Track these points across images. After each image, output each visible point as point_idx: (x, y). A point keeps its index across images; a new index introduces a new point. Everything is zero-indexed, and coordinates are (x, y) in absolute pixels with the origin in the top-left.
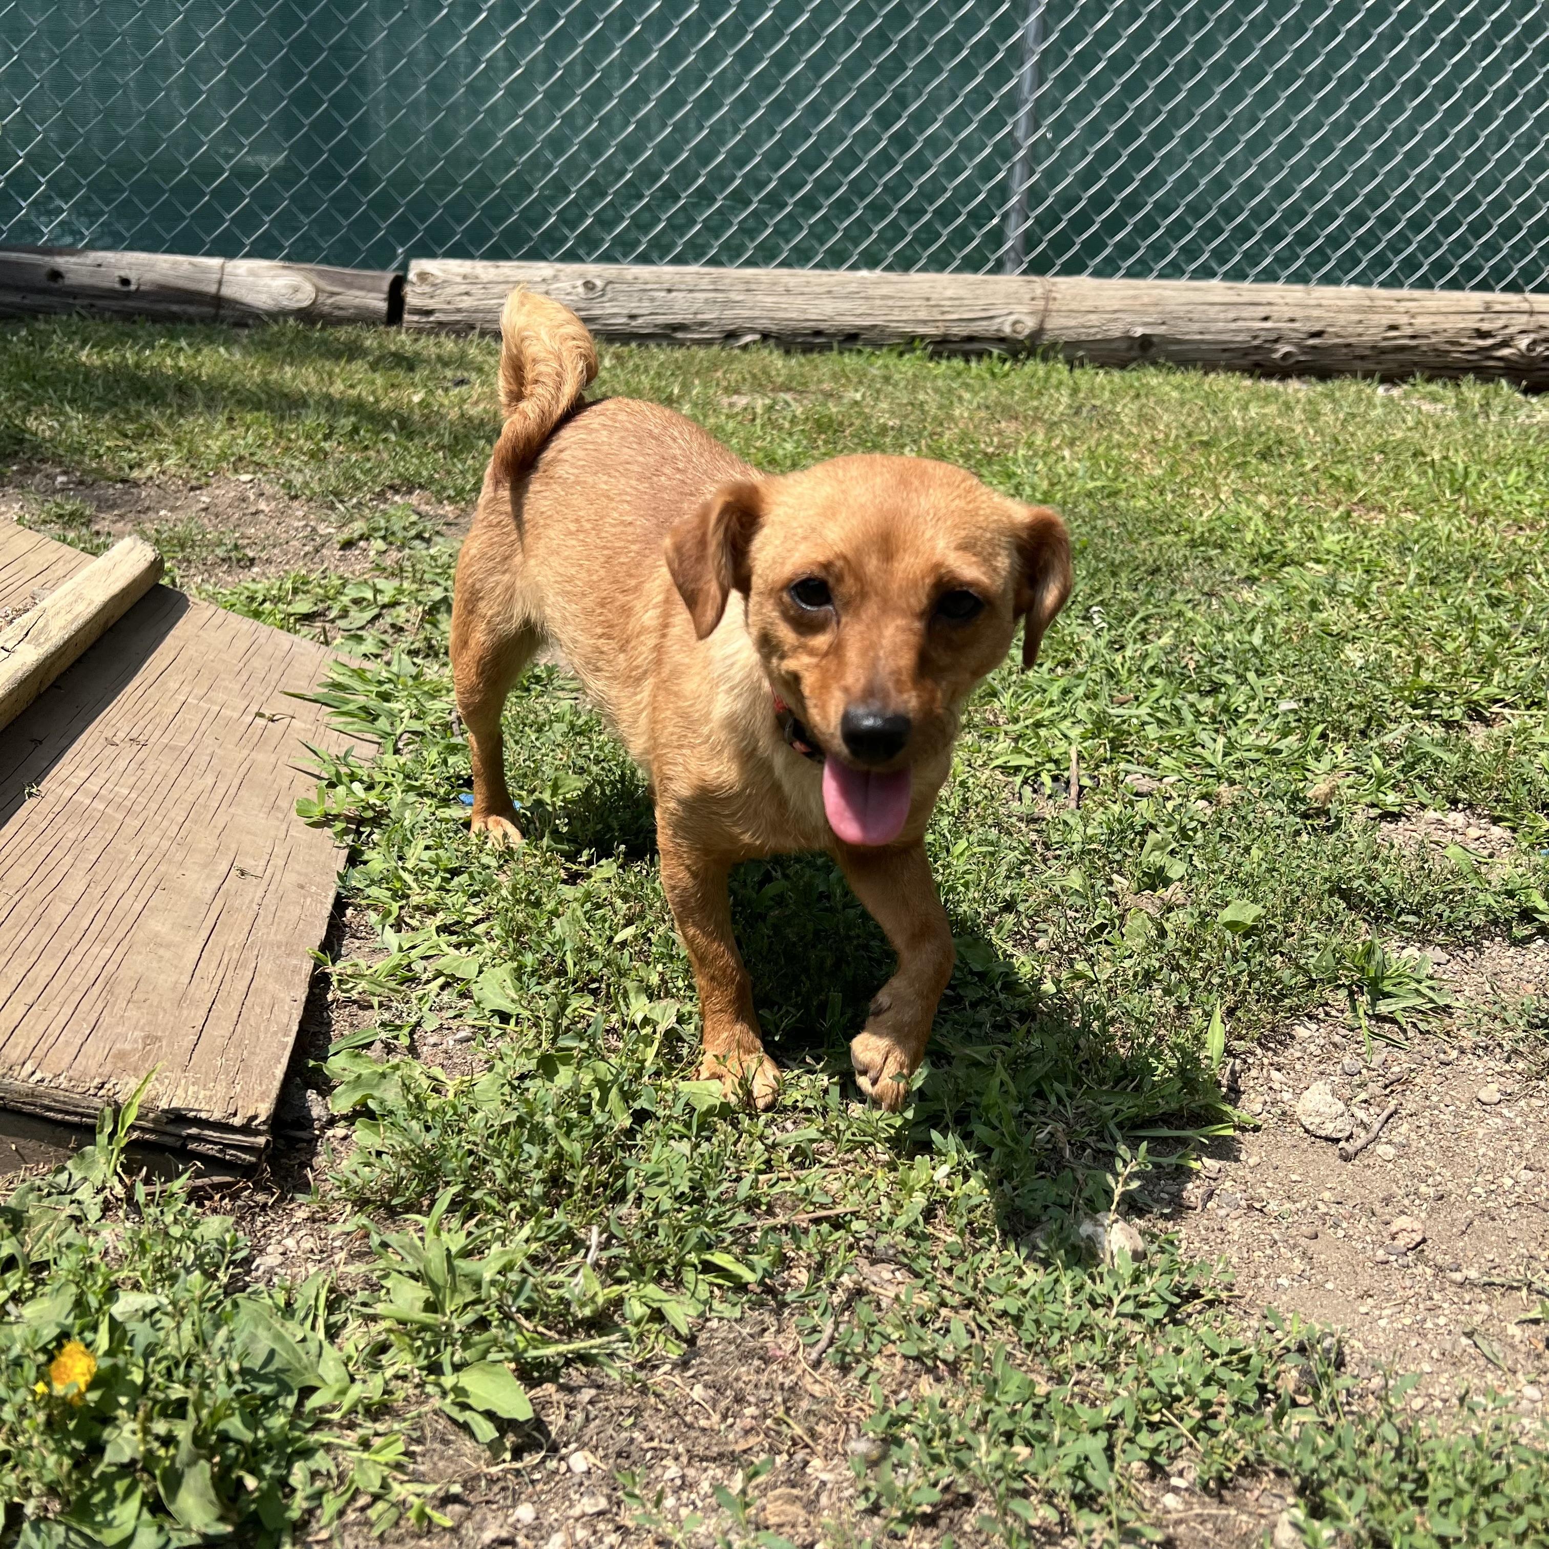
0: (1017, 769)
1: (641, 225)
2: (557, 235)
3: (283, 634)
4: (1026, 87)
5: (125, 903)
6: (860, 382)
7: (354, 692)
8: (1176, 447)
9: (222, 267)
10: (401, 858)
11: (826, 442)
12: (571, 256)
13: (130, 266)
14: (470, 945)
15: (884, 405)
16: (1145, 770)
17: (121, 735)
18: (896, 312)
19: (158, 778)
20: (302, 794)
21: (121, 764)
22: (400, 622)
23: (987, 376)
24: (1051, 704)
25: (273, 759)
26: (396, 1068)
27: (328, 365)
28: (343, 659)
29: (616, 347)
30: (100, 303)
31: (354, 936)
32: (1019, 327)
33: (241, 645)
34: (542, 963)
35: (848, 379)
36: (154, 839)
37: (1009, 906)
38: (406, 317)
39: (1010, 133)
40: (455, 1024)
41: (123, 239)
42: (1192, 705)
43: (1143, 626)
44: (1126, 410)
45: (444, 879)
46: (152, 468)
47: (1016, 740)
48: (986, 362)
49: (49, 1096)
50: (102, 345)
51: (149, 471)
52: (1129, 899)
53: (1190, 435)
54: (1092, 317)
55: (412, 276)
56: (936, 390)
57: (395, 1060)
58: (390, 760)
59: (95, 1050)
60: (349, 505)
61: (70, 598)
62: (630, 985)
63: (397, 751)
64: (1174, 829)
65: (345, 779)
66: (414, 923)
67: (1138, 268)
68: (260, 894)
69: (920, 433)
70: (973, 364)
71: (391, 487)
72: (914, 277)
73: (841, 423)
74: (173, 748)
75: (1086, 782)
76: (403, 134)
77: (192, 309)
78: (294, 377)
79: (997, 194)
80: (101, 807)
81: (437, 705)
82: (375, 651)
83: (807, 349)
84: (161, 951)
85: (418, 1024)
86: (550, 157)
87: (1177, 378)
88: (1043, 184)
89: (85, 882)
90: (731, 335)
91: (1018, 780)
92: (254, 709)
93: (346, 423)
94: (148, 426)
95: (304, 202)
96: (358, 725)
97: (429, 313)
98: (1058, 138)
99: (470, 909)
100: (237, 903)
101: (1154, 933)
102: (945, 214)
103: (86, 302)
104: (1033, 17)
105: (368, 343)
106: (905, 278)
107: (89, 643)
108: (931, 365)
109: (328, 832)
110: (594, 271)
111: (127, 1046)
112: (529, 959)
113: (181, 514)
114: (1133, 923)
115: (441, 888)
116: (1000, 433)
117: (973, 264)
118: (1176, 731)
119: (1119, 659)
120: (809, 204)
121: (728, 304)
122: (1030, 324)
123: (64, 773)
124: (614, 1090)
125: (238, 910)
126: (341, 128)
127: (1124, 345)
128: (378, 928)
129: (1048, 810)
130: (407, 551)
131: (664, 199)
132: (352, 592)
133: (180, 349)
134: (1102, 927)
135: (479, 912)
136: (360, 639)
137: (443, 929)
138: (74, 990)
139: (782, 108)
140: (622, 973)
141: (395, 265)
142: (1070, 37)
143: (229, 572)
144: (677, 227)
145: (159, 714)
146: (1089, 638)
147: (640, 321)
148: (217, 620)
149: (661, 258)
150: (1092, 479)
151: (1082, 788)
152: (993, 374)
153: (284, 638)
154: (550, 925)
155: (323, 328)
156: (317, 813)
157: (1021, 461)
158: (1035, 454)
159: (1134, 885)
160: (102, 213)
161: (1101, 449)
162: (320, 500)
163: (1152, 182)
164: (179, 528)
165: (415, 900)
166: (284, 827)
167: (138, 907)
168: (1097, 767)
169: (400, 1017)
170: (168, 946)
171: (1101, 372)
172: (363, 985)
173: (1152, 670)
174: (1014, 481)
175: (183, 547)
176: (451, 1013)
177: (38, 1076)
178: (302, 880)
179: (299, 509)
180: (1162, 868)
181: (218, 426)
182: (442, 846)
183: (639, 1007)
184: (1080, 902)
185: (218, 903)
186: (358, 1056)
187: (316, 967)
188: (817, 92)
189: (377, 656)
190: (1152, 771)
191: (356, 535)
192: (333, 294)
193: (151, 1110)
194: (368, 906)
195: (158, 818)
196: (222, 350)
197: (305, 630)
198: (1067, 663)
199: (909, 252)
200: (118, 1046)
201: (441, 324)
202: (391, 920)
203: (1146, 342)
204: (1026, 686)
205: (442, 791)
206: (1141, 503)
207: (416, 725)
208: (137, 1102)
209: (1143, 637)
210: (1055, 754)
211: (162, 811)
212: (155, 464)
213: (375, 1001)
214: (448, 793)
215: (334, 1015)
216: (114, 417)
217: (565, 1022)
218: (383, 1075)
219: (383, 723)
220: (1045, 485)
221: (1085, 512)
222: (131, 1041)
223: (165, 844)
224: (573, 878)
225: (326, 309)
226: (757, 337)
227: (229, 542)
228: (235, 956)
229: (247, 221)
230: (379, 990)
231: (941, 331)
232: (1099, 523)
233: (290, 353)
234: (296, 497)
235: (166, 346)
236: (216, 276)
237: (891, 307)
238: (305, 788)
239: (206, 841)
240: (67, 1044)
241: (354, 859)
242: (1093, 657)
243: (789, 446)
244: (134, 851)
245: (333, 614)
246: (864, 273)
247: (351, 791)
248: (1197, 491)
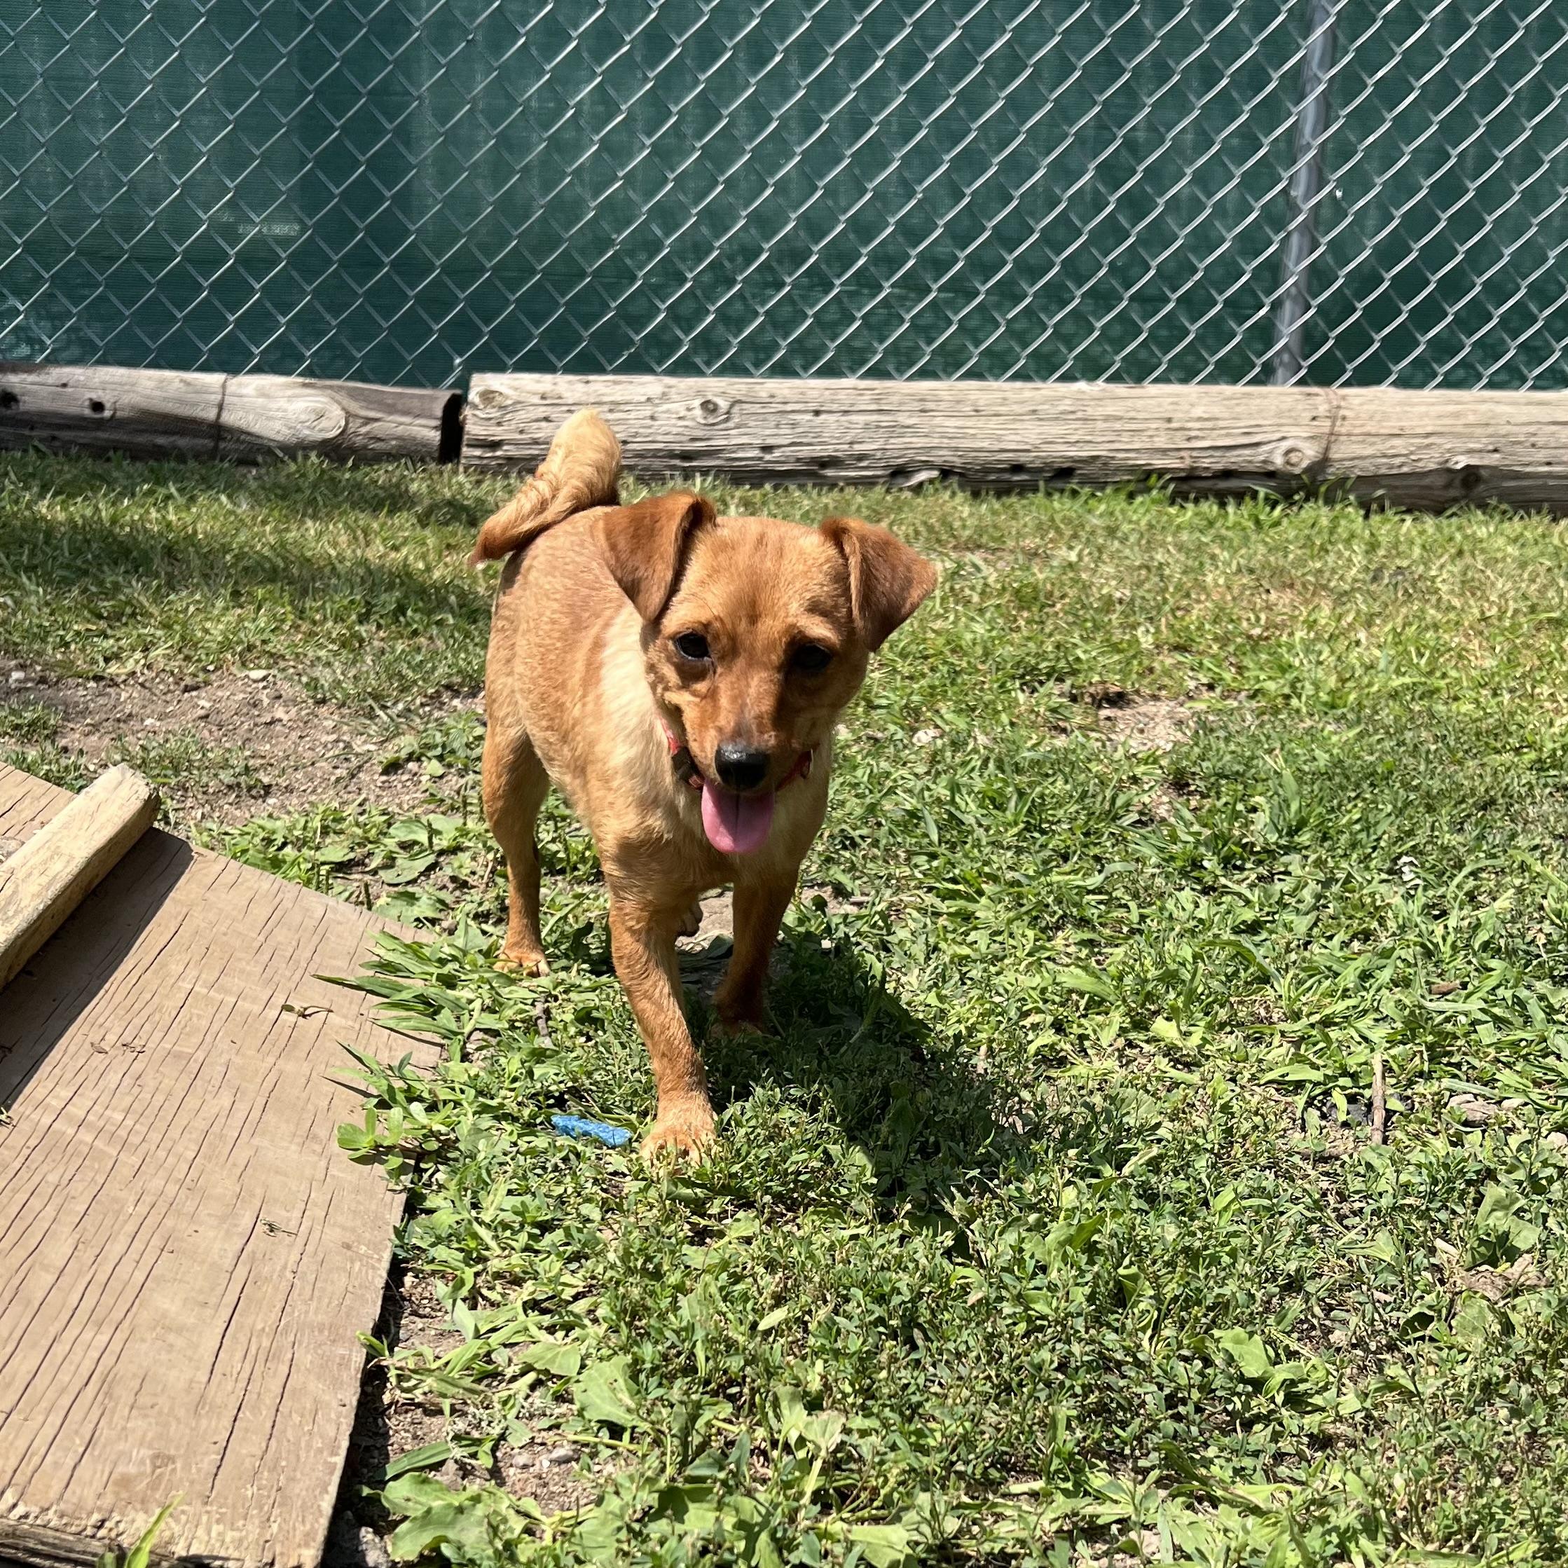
0: (1299, 1085)
1: (780, 322)
2: (666, 337)
3: (310, 894)
4: (1308, 129)
5: (124, 1271)
6: (1075, 536)
7: (409, 974)
8: (1515, 627)
9: (224, 386)
10: (475, 1206)
11: (1029, 622)
12: (686, 368)
13: (104, 386)
14: (568, 1328)
15: (1109, 569)
16: (1477, 1088)
17: (111, 1038)
18: (1125, 437)
19: (160, 1098)
20: (345, 1118)
21: (113, 1078)
22: (463, 874)
23: (1251, 524)
24: (1345, 994)
25: (306, 1069)
26: (476, 1499)
27: (363, 518)
28: (393, 929)
29: (744, 491)
30: (66, 435)
31: (415, 1313)
32: (1294, 458)
33: (261, 912)
34: (665, 1357)
35: (1058, 530)
36: (158, 1183)
37: (1293, 1285)
38: (465, 451)
39: (1285, 191)
40: (550, 1437)
41: (95, 349)
42: (1542, 998)
43: (1471, 883)
44: (1445, 576)
45: (531, 1236)
46: (134, 662)
47: (1297, 1044)
48: (1247, 507)
49: (34, 1536)
50: (68, 491)
51: (130, 665)
52: (1460, 1278)
53: (1533, 609)
54: (1396, 442)
55: (473, 396)
56: (1180, 547)
57: (474, 1487)
58: (457, 1070)
59: (92, 1476)
60: (393, 712)
61: (44, 854)
62: (783, 1390)
63: (465, 1057)
64: (1520, 1175)
65: (400, 1097)
66: (494, 1296)
67: (1461, 373)
68: (294, 1257)
69: (1159, 609)
70: (1231, 509)
71: (448, 687)
72: (1151, 389)
73: (1050, 595)
74: (179, 1056)
75: (1395, 1104)
76: (465, 204)
77: (183, 442)
78: (320, 535)
79: (1267, 275)
80: (89, 1138)
81: (519, 992)
82: (431, 914)
83: (1003, 491)
84: (171, 1338)
85: (502, 1437)
86: (659, 232)
87: (1516, 526)
88: (1330, 259)
89: (71, 1242)
90: (900, 472)
91: (1301, 1100)
92: (279, 1000)
93: (389, 600)
94: (129, 603)
95: (333, 297)
96: (415, 1020)
97: (495, 445)
98: (1351, 198)
99: (567, 1278)
100: (266, 1270)
101: (1496, 1328)
102: (1194, 304)
103: (45, 433)
104: (1319, 31)
105: (414, 487)
106: (1137, 391)
107: (68, 912)
108: (1173, 510)
109: (379, 1169)
110: (718, 387)
111: (132, 1470)
112: (648, 1351)
113: (173, 725)
114: (1467, 1313)
115: (527, 1249)
116: (1269, 608)
117: (1230, 372)
118: (1520, 1034)
119: (1439, 931)
120: (1008, 293)
121: (895, 430)
122: (1310, 453)
123: (40, 1093)
124: (764, 1537)
125: (268, 1280)
126: (382, 199)
127: (1440, 481)
128: (448, 1304)
129: (1341, 1143)
130: (471, 777)
131: (811, 287)
132: (399, 833)
133: (169, 497)
134: (1424, 1320)
135: (577, 1282)
136: (412, 898)
137: (532, 1305)
138: (63, 1390)
139: (971, 162)
140: (770, 1373)
141: (450, 380)
142: (1369, 59)
143: (237, 804)
144: (828, 325)
145: (158, 1009)
146: (1397, 901)
147: (777, 454)
148: (228, 877)
149: (806, 368)
150: (1398, 672)
151: (1389, 1113)
152: (1258, 522)
153: (312, 898)
154: (675, 1307)
155: (355, 467)
156: (365, 1144)
157: (1298, 647)
158: (1318, 638)
159: (1468, 1258)
160: (69, 315)
161: (1411, 631)
162: (355, 705)
163: (1482, 256)
164: (172, 744)
165: (495, 1265)
166: (323, 1164)
167: (139, 1277)
168: (1411, 1083)
169: (478, 1426)
170: (180, 1330)
171: (1409, 519)
172: (430, 1382)
173: (1485, 946)
174: (1290, 676)
175: (177, 772)
176: (545, 1423)
177: (20, 1510)
178: (349, 1238)
179: (328, 718)
180: (1506, 1235)
181: (220, 604)
182: (528, 1191)
183: (794, 1421)
184: (1392, 1279)
185: (241, 1272)
186: (425, 1481)
187: (369, 1358)
188: (1022, 137)
189: (433, 922)
190: (1487, 1091)
191: (403, 754)
192: (369, 420)
193: (164, 1557)
194: (434, 1273)
195: (162, 1154)
196: (224, 498)
197: (338, 885)
198: (1366, 936)
199: (1143, 355)
200: (121, 1469)
201: (510, 460)
202: (464, 1292)
203: (1471, 476)
204: (1312, 971)
205: (526, 1113)
206: (1467, 707)
207: (490, 1021)
208: (147, 1547)
209: (1471, 897)
210: (1352, 1064)
211: (167, 1144)
212: (138, 655)
213: (446, 1405)
214: (533, 1116)
215: (391, 1423)
216: (84, 591)
217: (696, 1440)
218: (460, 1510)
219: (446, 1018)
220: (1332, 682)
221: (1390, 720)
222: (136, 1461)
223: (172, 1189)
224: (700, 1236)
225: (359, 441)
226: (935, 474)
227: (237, 762)
228: (266, 1343)
229: (257, 323)
230: (452, 1390)
231: (1187, 463)
232: (1409, 735)
233: (312, 502)
234: (323, 701)
235: (150, 492)
236: (216, 398)
237: (1118, 432)
238: (350, 1110)
239: (223, 1184)
240: (57, 1465)
241: (413, 1207)
242: (1402, 928)
243: (980, 628)
244: (133, 1199)
245: (375, 863)
246: (1082, 385)
247: (408, 1115)
248: (1545, 690)
